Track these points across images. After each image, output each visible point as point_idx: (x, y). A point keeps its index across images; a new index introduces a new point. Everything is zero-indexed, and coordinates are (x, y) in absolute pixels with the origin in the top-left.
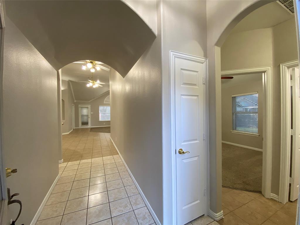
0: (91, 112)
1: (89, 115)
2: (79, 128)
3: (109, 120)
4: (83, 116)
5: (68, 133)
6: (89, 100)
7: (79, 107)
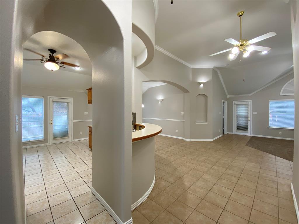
0: (253, 111)
1: (249, 116)
2: (233, 133)
3: (292, 127)
5: (212, 140)
7: (233, 104)
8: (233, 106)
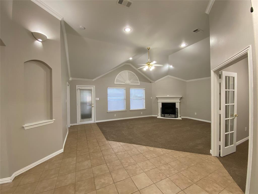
1: (93, 103)
2: (77, 124)
4: (83, 104)
5: (62, 151)
6: (95, 77)
7: (77, 89)
8: (77, 91)
